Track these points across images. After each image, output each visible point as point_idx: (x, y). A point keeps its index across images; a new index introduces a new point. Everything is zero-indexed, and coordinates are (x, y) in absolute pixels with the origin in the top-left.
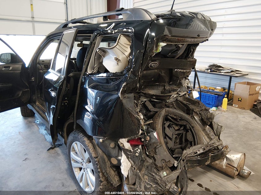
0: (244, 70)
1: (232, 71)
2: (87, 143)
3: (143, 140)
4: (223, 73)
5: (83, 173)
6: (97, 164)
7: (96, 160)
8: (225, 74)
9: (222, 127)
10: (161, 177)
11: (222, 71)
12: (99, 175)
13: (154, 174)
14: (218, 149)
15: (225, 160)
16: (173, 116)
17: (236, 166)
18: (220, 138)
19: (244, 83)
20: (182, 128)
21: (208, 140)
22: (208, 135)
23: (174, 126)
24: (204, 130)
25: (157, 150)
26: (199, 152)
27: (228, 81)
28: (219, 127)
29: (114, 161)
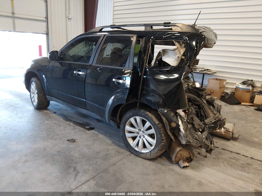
0: (213, 69)
1: (205, 70)
2: (150, 115)
3: (187, 111)
4: (198, 72)
5: (139, 140)
6: (160, 128)
7: (159, 126)
8: (200, 72)
9: (221, 106)
10: (198, 135)
11: (197, 70)
12: (162, 136)
13: (193, 134)
14: (220, 120)
15: (223, 129)
16: (193, 99)
17: (231, 131)
18: (221, 113)
19: (214, 79)
20: (197, 107)
21: (213, 115)
22: (213, 112)
23: (193, 105)
24: (210, 108)
25: (194, 119)
26: (213, 122)
27: (202, 78)
28: (219, 106)
29: (173, 125)
